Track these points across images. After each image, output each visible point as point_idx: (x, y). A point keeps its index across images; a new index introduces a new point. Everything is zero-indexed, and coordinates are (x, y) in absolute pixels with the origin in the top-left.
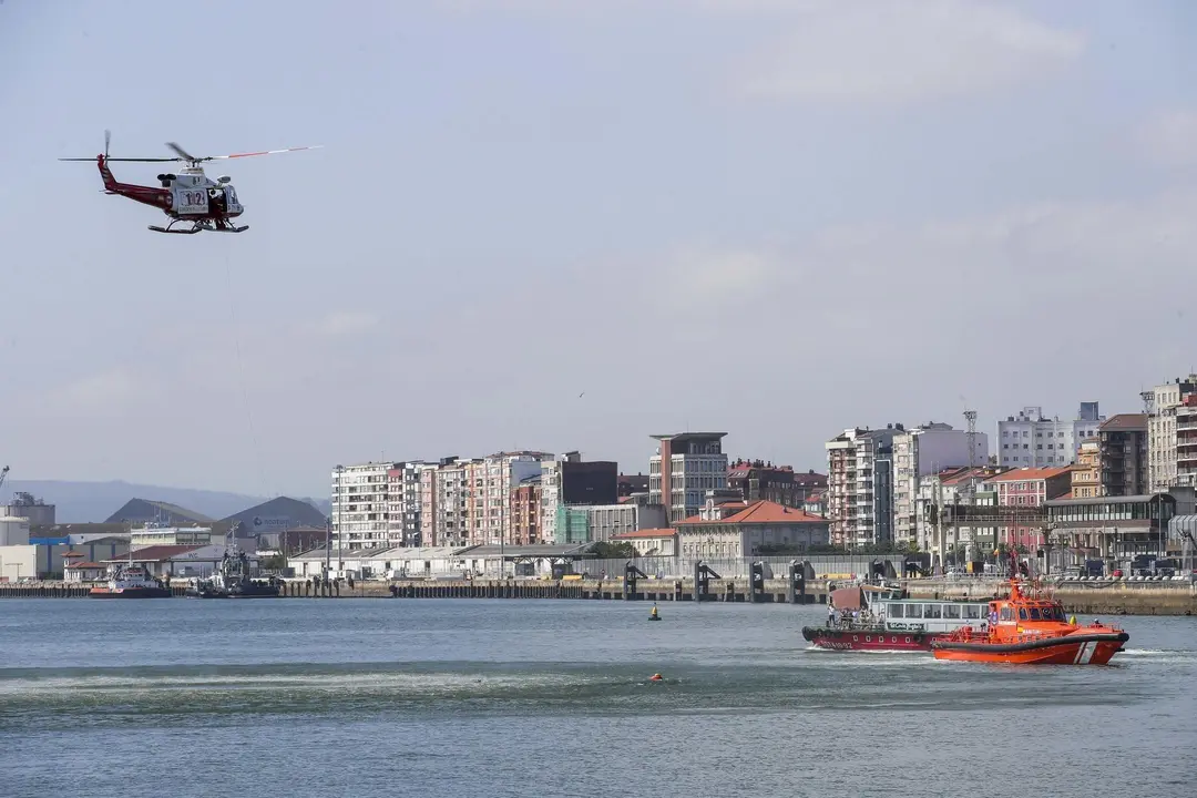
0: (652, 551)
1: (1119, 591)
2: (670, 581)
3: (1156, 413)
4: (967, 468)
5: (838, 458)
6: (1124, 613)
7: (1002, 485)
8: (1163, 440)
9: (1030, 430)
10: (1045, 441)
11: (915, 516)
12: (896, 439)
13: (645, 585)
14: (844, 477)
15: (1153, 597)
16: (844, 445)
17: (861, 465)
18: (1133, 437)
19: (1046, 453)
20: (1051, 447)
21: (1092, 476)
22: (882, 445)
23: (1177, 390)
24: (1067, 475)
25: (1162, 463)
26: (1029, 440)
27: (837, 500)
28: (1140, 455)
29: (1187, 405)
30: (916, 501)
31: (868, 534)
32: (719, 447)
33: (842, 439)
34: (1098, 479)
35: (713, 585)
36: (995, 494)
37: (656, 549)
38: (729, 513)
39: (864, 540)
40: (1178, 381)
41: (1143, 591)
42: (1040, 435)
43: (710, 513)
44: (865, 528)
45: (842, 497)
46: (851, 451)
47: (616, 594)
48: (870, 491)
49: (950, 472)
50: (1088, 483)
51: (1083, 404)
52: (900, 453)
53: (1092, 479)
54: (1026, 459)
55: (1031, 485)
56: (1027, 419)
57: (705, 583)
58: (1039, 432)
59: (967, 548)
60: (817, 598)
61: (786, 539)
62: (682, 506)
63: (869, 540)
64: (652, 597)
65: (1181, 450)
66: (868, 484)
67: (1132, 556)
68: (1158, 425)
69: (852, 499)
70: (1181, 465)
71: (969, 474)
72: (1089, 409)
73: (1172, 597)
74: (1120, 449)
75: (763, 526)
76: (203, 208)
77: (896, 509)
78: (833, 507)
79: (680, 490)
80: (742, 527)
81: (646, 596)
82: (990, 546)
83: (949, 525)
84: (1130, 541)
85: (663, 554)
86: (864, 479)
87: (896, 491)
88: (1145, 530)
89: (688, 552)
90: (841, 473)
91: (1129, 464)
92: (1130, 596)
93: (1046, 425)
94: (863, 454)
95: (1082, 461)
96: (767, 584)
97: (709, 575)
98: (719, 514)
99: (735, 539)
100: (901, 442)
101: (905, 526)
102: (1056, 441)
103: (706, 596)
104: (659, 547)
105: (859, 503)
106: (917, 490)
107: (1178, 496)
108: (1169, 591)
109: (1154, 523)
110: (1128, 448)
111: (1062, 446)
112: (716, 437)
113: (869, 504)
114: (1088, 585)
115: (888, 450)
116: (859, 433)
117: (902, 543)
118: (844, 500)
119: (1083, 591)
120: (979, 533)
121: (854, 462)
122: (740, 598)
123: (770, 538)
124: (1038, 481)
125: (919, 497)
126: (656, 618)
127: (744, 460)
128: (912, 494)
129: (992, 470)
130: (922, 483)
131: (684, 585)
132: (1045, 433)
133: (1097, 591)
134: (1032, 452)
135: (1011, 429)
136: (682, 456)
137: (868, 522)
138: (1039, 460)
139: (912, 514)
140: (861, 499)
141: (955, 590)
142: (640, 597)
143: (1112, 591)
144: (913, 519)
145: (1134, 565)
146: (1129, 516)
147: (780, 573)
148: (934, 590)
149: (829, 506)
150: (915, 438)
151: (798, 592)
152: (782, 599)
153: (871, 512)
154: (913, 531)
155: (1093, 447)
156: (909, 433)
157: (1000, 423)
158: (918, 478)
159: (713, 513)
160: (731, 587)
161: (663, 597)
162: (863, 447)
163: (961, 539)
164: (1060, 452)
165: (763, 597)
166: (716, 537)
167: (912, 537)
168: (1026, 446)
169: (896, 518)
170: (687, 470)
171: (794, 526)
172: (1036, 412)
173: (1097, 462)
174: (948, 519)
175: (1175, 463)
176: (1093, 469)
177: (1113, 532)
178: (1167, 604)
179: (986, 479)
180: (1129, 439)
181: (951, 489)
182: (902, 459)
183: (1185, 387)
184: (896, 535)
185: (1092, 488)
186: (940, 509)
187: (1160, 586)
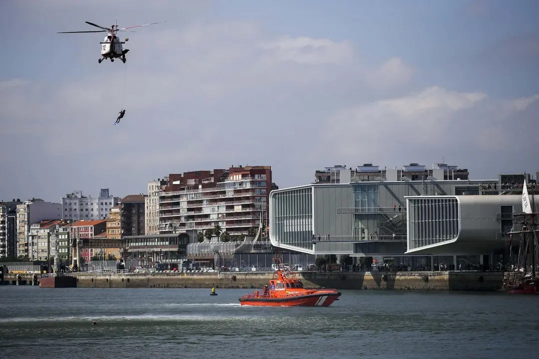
3: (149, 195)
4: (54, 220)
7: (72, 229)
8: (152, 207)
9: (77, 202)
10: (84, 207)
11: (28, 243)
12: (18, 206)
15: (201, 280)
18: (136, 206)
19: (85, 213)
20: (87, 210)
21: (117, 224)
22: (11, 209)
23: (159, 185)
24: (104, 224)
25: (152, 218)
26: (77, 207)
28: (141, 214)
29: (164, 191)
30: (28, 236)
31: (3, 252)
34: (120, 226)
36: (68, 233)
39: (2, 255)
40: (159, 180)
42: (82, 204)
44: (2, 249)
48: (4, 231)
49: (46, 222)
50: (115, 228)
51: (102, 190)
52: (20, 213)
53: (117, 226)
54: (75, 216)
55: (86, 229)
56: (76, 197)
58: (82, 203)
59: (55, 258)
60: (11, 282)
63: (4, 255)
65: (161, 212)
66: (4, 228)
67: (181, 261)
68: (150, 201)
70: (162, 219)
71: (55, 223)
72: (105, 192)
74: (130, 211)
77: (18, 240)
82: (65, 257)
83: (81, 248)
84: (168, 255)
86: (2, 225)
87: (18, 231)
88: (178, 249)
91: (135, 218)
93: (84, 200)
94: (1, 213)
95: (112, 217)
100: (21, 209)
101: (22, 248)
102: (89, 207)
106: (29, 231)
107: (190, 234)
109: (180, 247)
110: (134, 211)
111: (92, 210)
113: (4, 237)
114: (168, 275)
115: (14, 212)
117: (21, 256)
120: (60, 251)
124: (90, 226)
125: (30, 234)
128: (26, 233)
129: (66, 221)
130: (31, 227)
132: (84, 204)
134: (78, 212)
135: (68, 201)
137: (3, 246)
138: (81, 216)
139: (26, 242)
144: (27, 245)
145: (183, 266)
148: (91, 277)
150: (28, 205)
153: (5, 241)
154: (27, 251)
155: (117, 210)
156: (24, 203)
157: (63, 198)
158: (29, 225)
162: (1, 210)
163: (51, 254)
164: (91, 213)
167: (26, 253)
168: (75, 210)
169: (18, 244)
172: (80, 193)
173: (119, 218)
174: (81, 245)
175: (158, 218)
176: (117, 221)
177: (159, 250)
178: (207, 283)
179: (63, 225)
180: (134, 207)
181: (46, 230)
182: (21, 216)
183: (163, 183)
184: (18, 252)
185: (116, 230)
186: (78, 241)
187: (203, 275)
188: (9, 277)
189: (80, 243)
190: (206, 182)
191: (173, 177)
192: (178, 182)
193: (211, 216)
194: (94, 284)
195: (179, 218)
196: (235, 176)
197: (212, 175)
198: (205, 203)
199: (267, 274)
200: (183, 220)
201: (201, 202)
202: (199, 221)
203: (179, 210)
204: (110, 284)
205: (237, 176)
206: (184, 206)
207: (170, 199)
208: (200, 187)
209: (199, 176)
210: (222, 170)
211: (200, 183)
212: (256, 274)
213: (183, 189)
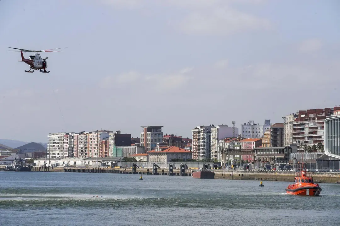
0: (141, 160)
1: (275, 174)
2: (146, 169)
3: (287, 123)
4: (232, 138)
5: (195, 134)
6: (276, 181)
7: (242, 143)
8: (289, 131)
9: (251, 127)
10: (255, 131)
11: (217, 151)
12: (212, 129)
13: (138, 170)
14: (197, 140)
15: (284, 176)
16: (197, 130)
17: (202, 136)
18: (280, 130)
19: (255, 134)
20: (256, 132)
21: (268, 141)
22: (208, 131)
23: (293, 117)
24: (261, 141)
25: (288, 138)
26: (251, 130)
27: (195, 146)
28: (282, 135)
29: (296, 121)
30: (217, 147)
31: (203, 156)
32: (161, 130)
33: (196, 129)
34: (270, 142)
35: (158, 170)
36: (240, 146)
37: (142, 159)
38: (163, 149)
39: (202, 158)
40: (293, 114)
41: (282, 174)
42: (253, 129)
43: (158, 149)
44: (202, 154)
45: (196, 145)
46: (199, 132)
47: (130, 172)
48: (204, 144)
49: (229, 139)
50: (267, 143)
51: (266, 120)
52: (213, 133)
53: (268, 142)
54: (249, 136)
55: (251, 143)
56: (250, 124)
57: (156, 169)
58: (253, 128)
59: (232, 161)
60: (188, 175)
61: (179, 157)
62: (150, 147)
63: (204, 158)
64: (140, 173)
65: (294, 134)
66: (204, 142)
67: (279, 164)
68: (287, 127)
69: (199, 146)
70: (294, 138)
71: (233, 139)
72: (268, 122)
73: (290, 176)
74: (276, 133)
75: (173, 153)
76: (41, 66)
77: (212, 149)
78: (193, 148)
79: (149, 142)
80: (167, 153)
81: (139, 173)
82: (238, 160)
83: (227, 154)
84: (278, 160)
85: (144, 161)
86: (202, 140)
87: (212, 144)
88: (283, 157)
89: (151, 161)
90: (196, 139)
91: (279, 138)
92: (278, 176)
93: (255, 126)
94: (203, 133)
95: (265, 136)
96: (174, 170)
97: (157, 167)
98: (160, 150)
99: (165, 157)
100: (214, 130)
101: (214, 154)
102: (258, 130)
103: (156, 173)
104: (143, 159)
105: (201, 147)
106: (218, 144)
107: (293, 147)
108: (289, 174)
109: (286, 155)
110: (279, 133)
111: (260, 132)
112: (160, 127)
113: (204, 147)
114: (266, 172)
115: (209, 132)
116: (201, 127)
117: (213, 159)
118: (197, 146)
119: (265, 174)
120: (235, 157)
121: (200, 136)
122: (166, 174)
123: (175, 157)
124: (253, 142)
125: (218, 146)
126: (141, 179)
127: (168, 134)
128: (216, 145)
129: (240, 138)
130: (219, 142)
131: (150, 170)
132: (255, 128)
133: (268, 174)
134: (251, 134)
135: (245, 127)
136: (150, 133)
137: (203, 153)
138: (253, 136)
139: (216, 151)
140: (201, 146)
141: (228, 173)
142: (137, 173)
143: (273, 174)
144: (216, 152)
145: (279, 167)
146: (278, 153)
147: (178, 167)
148: (222, 173)
149: (192, 148)
150: (218, 129)
151: (183, 173)
152: (178, 174)
153: (204, 150)
154: (216, 156)
155: (269, 132)
156: (216, 127)
157: (242, 125)
158: (218, 141)
159: (159, 149)
160: (163, 171)
161: (144, 173)
162: (202, 131)
163: (230, 158)
164: (259, 134)
165: (173, 174)
166: (159, 156)
167: (216, 157)
168: (249, 132)
169: (211, 152)
170: (151, 137)
171: (182, 153)
172: (252, 122)
173: (270, 137)
174: (226, 152)
175: (292, 138)
176: (269, 139)
177: (274, 157)
178: (289, 178)
179: (238, 141)
180: (279, 130)
181: (227, 144)
182: (213, 135)
183: (295, 116)
184: (211, 157)
185: (268, 144)
186: (224, 150)
187: (287, 173)
188: (187, 171)
189: (225, 151)
190: (320, 116)
191: (301, 112)
192: (304, 116)
193: (322, 137)
194: (223, 177)
195: (304, 138)
196: (337, 112)
197: (323, 112)
198: (319, 128)
199: (324, 174)
200: (306, 139)
201: (317, 128)
202: (316, 140)
203: (304, 133)
204: (232, 177)
205: (338, 112)
206: (307, 130)
207: (299, 126)
208: (316, 118)
209: (316, 112)
210: (329, 108)
211: (317, 116)
212: (318, 173)
213: (307, 120)
